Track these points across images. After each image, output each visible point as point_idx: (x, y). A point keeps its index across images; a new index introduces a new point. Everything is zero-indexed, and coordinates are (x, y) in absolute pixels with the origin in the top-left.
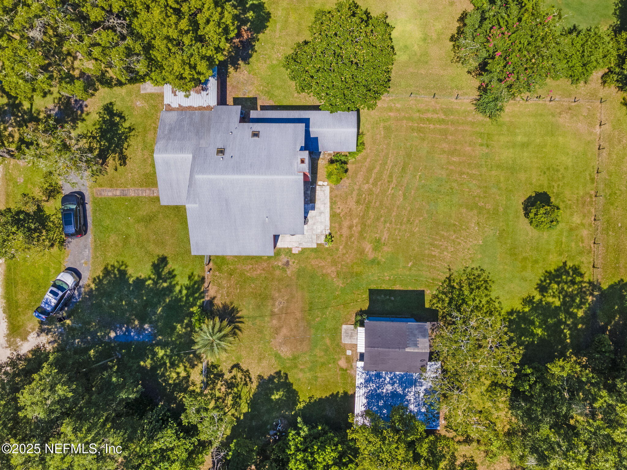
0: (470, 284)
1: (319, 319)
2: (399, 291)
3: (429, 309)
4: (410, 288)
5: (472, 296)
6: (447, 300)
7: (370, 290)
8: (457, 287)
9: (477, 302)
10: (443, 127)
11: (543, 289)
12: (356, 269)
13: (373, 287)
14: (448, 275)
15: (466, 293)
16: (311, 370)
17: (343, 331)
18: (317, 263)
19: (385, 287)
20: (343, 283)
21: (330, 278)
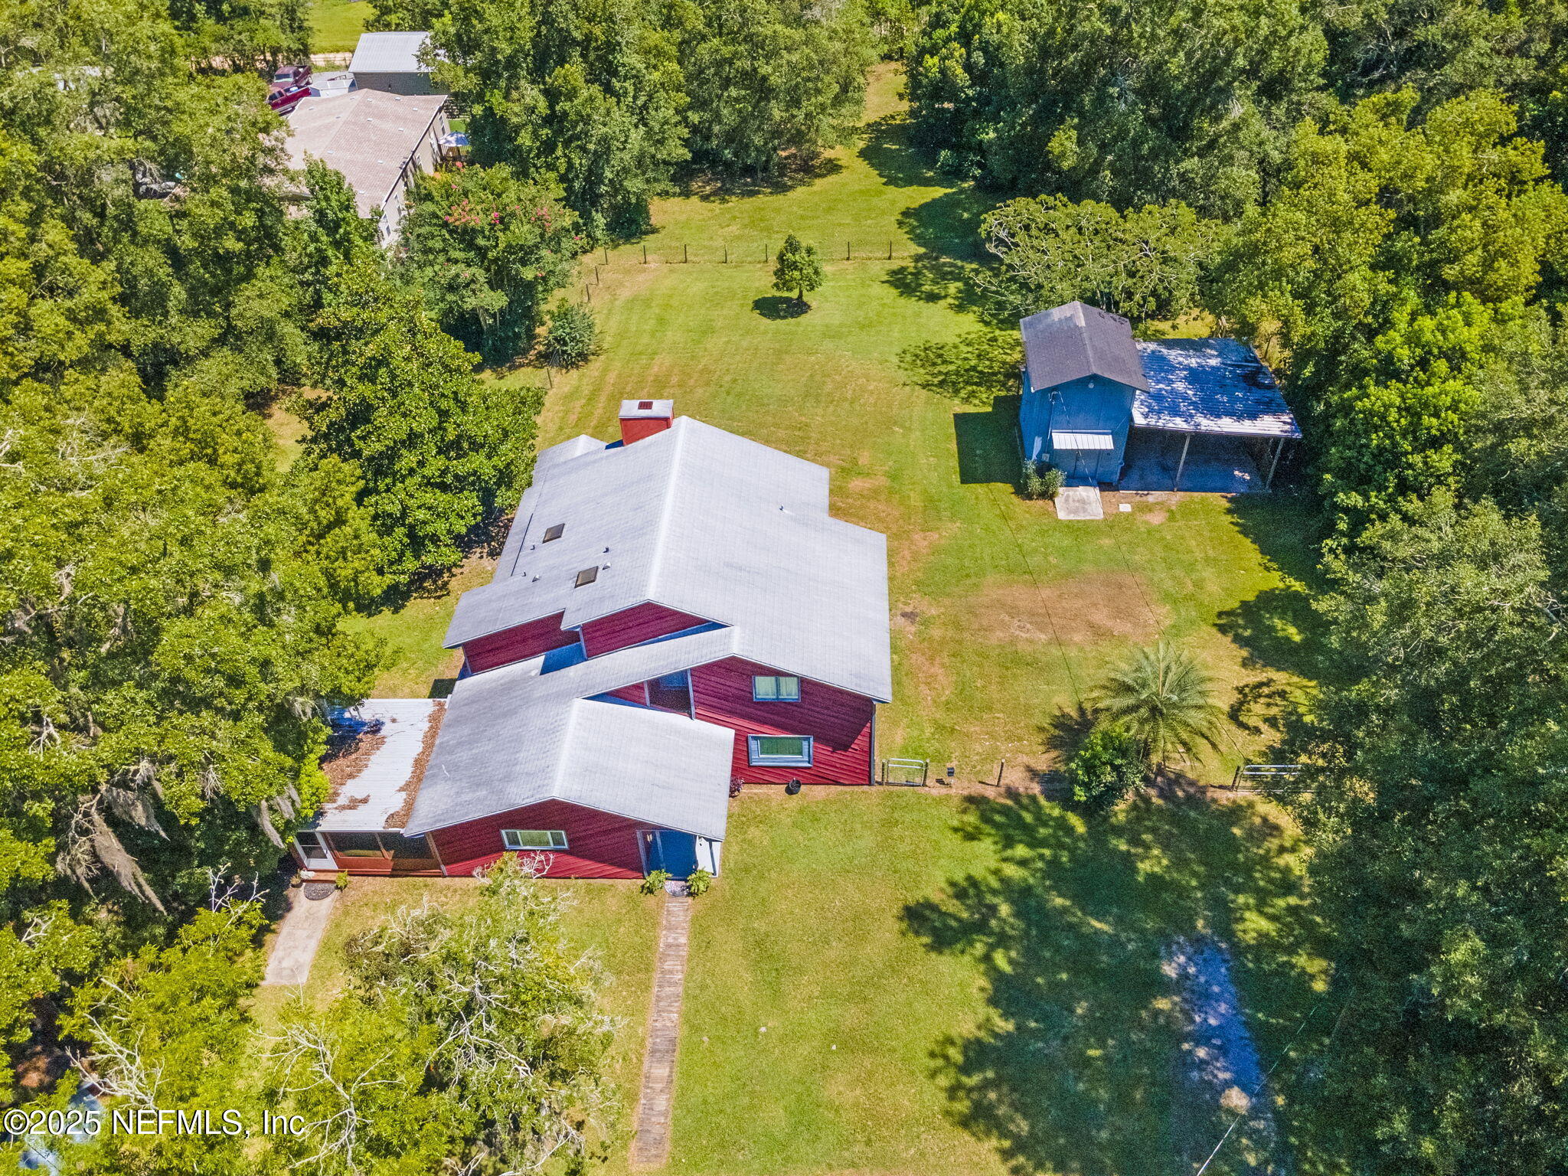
0: (934, 364)
1: (1051, 559)
2: (958, 444)
3: (994, 406)
4: (953, 430)
5: (960, 362)
6: (970, 388)
7: (963, 482)
8: (941, 378)
9: (969, 356)
10: (603, 398)
11: (932, 298)
12: (916, 500)
13: (956, 478)
14: (917, 388)
15: (952, 367)
16: (1190, 567)
17: (1072, 517)
18: (904, 563)
19: (954, 463)
20: (952, 520)
21: (943, 542)
